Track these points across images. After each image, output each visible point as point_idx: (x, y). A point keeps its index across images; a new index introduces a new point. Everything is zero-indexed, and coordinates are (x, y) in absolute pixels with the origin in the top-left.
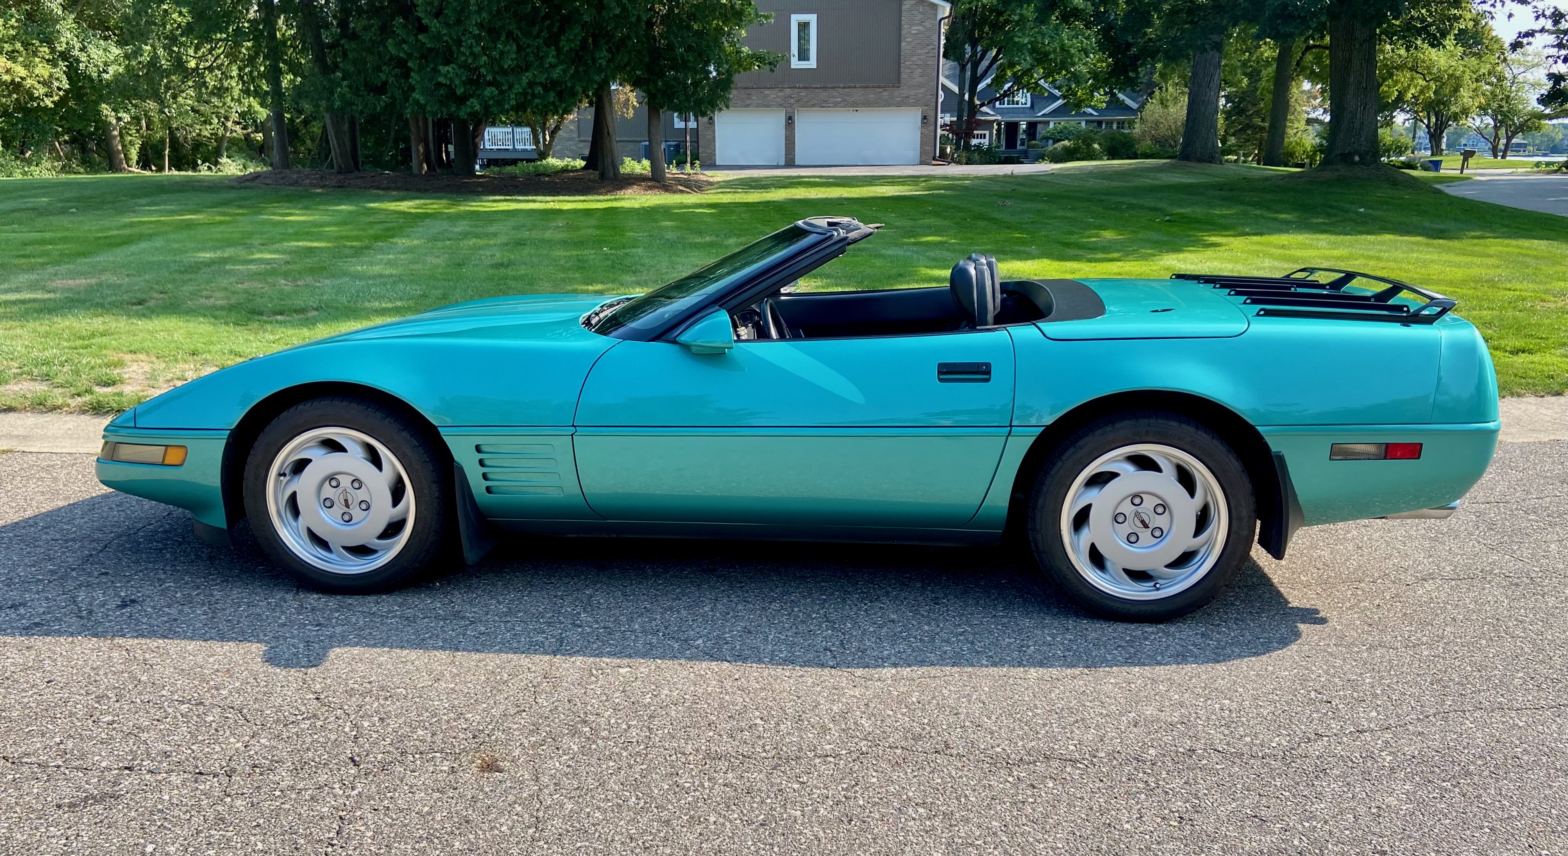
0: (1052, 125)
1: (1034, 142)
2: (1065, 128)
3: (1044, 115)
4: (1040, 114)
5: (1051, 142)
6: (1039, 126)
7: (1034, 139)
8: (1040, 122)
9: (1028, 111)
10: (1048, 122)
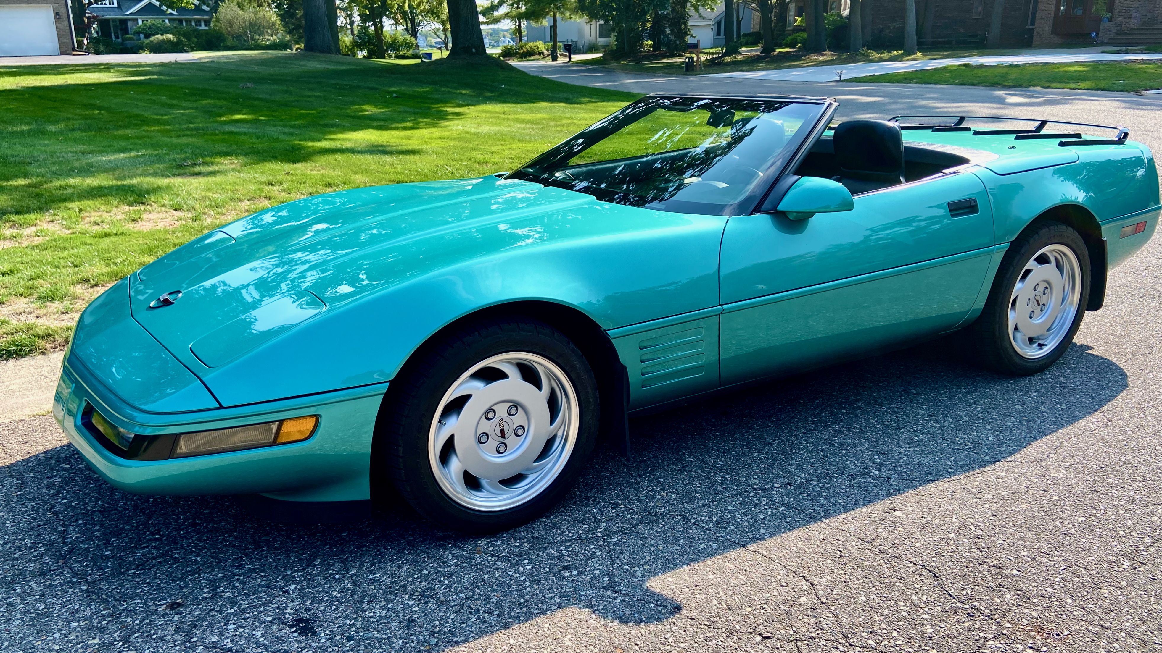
0: (140, 22)
1: (128, 36)
2: (153, 24)
3: (131, 14)
4: (128, 13)
5: (142, 36)
6: (130, 24)
7: (127, 33)
8: (130, 20)
9: (116, 10)
10: (137, 20)
